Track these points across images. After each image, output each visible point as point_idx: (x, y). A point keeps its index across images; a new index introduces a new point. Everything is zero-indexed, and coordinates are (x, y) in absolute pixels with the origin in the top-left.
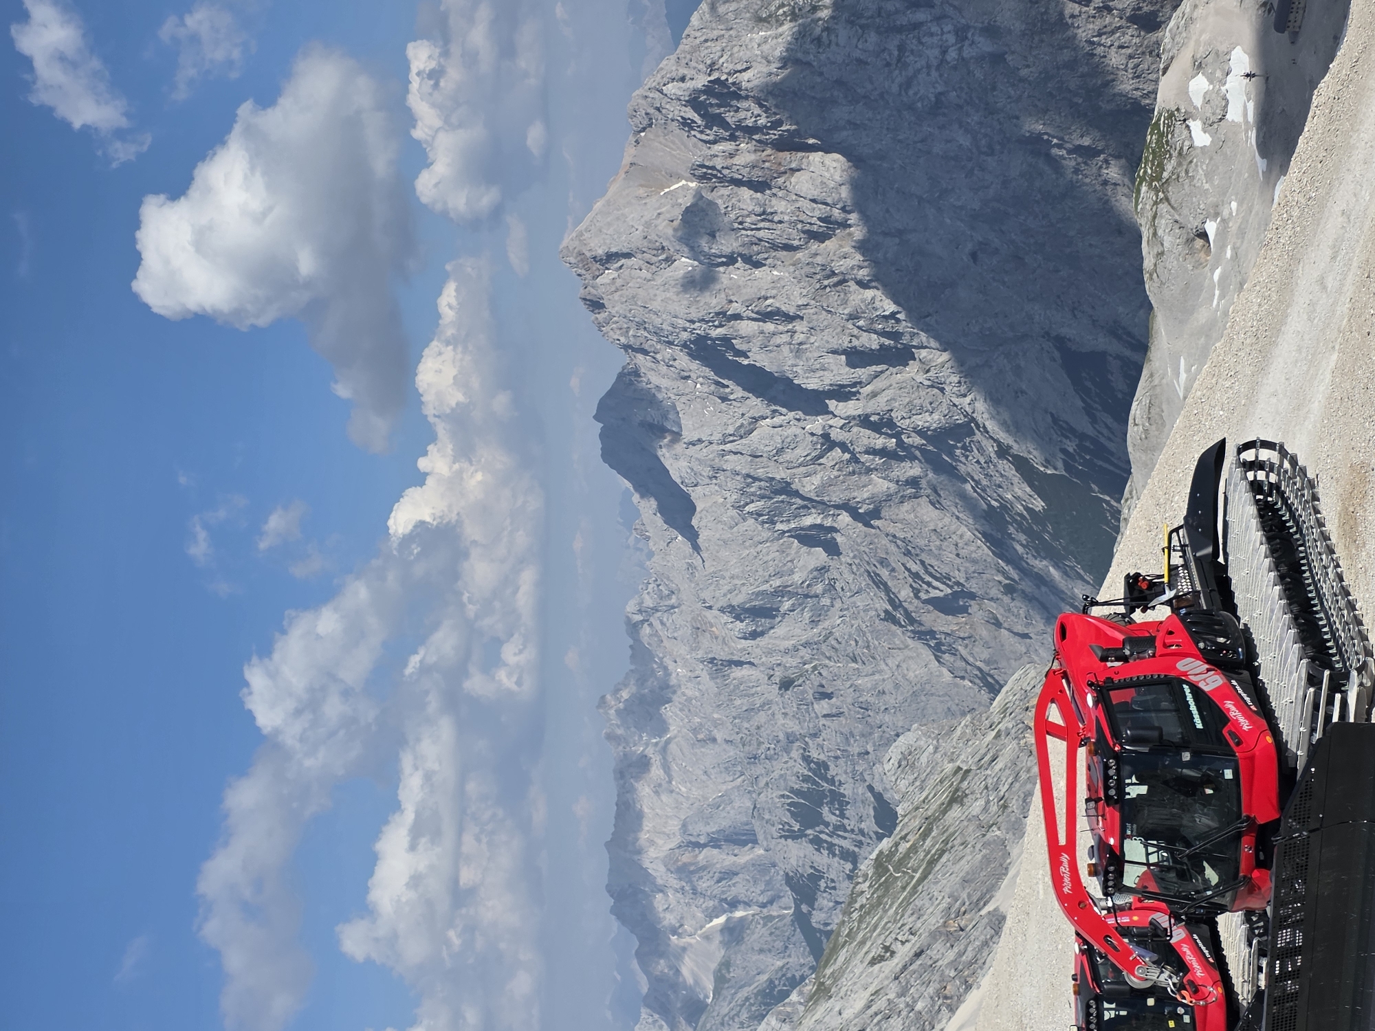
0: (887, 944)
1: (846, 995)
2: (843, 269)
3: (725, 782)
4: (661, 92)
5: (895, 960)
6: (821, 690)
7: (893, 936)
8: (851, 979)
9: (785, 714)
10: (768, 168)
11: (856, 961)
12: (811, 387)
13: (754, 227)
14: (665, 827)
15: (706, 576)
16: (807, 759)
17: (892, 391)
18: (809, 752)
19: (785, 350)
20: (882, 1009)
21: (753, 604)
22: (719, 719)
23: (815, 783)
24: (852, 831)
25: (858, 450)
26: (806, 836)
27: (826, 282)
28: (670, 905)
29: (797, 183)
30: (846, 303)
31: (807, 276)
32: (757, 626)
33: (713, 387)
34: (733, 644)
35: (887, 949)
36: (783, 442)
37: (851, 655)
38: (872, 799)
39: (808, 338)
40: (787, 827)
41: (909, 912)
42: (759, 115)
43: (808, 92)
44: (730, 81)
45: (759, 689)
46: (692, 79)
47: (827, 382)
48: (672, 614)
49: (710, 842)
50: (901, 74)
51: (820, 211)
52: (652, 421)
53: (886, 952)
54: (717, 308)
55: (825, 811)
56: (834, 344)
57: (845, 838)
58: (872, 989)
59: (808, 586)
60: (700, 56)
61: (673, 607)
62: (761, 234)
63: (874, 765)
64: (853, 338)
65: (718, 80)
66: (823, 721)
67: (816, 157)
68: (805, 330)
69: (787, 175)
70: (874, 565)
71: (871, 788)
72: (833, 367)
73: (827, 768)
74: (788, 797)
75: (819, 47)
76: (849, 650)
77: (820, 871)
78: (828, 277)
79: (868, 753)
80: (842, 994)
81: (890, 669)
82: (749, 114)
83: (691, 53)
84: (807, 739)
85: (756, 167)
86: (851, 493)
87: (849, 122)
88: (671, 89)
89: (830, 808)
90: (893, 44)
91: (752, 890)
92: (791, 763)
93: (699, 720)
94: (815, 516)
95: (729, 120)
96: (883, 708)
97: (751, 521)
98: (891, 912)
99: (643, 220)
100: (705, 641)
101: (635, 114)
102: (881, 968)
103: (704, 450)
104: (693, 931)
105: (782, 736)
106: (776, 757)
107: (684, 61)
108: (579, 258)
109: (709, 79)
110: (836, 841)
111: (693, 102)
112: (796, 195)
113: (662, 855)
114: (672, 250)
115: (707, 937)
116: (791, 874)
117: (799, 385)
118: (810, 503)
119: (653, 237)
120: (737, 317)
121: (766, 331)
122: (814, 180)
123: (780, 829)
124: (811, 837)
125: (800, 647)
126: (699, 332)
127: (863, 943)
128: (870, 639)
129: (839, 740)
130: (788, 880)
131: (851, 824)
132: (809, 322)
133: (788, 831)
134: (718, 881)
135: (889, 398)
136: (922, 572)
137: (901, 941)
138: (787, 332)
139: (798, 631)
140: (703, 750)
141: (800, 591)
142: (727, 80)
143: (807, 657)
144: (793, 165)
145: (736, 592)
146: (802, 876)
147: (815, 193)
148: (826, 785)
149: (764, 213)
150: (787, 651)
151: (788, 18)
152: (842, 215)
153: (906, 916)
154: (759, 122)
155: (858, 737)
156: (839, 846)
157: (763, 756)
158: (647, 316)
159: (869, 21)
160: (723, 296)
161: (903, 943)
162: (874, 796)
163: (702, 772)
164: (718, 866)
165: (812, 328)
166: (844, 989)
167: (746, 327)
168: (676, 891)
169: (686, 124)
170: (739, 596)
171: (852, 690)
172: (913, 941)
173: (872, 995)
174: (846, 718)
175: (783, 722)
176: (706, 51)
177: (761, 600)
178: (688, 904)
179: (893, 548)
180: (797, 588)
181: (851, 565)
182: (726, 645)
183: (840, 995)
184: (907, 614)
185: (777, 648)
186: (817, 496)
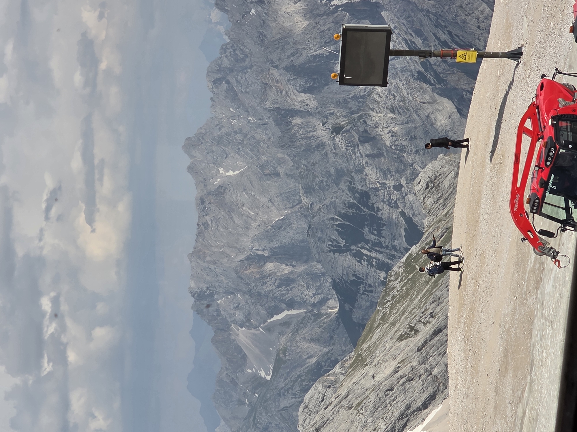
0: (413, 325)
1: (378, 363)
3: (286, 208)
5: (419, 337)
6: (365, 135)
7: (418, 318)
8: (383, 351)
9: (336, 154)
11: (388, 338)
14: (237, 243)
15: (273, 41)
16: (352, 190)
18: (354, 184)
20: (407, 374)
22: (282, 158)
23: (358, 209)
24: (387, 247)
26: (350, 250)
28: (239, 304)
34: (294, 97)
35: (412, 328)
38: (404, 222)
40: (335, 243)
41: (431, 300)
45: (315, 133)
48: (245, 73)
49: (272, 255)
53: (411, 331)
55: (366, 231)
57: (381, 253)
58: (399, 359)
61: (246, 68)
63: (406, 195)
66: (366, 159)
71: (403, 214)
73: (368, 197)
74: (337, 220)
76: (389, 103)
77: (360, 278)
79: (401, 186)
80: (375, 362)
81: (421, 119)
84: (353, 174)
89: (370, 229)
91: (305, 293)
92: (340, 193)
93: (266, 159)
96: (414, 150)
98: (417, 301)
100: (272, 94)
102: (407, 343)
104: (257, 324)
105: (332, 171)
106: (327, 188)
110: (373, 255)
113: (234, 265)
115: (269, 329)
116: (337, 280)
123: (329, 245)
124: (354, 251)
127: (393, 324)
128: (405, 94)
129: (378, 175)
130: (335, 285)
131: (386, 242)
133: (336, 246)
134: (278, 287)
136: (449, 41)
137: (423, 322)
140: (268, 182)
143: (354, 108)
146: (346, 282)
148: (367, 210)
153: (428, 304)
155: (394, 173)
156: (376, 258)
157: (317, 187)
161: (425, 324)
162: (405, 220)
163: (267, 200)
164: (278, 274)
166: (378, 359)
168: (244, 293)
170: (301, 58)
171: (390, 135)
172: (433, 323)
173: (399, 363)
174: (385, 158)
175: (334, 160)
178: (254, 304)
179: (426, 21)
182: (289, 97)
183: (374, 364)
184: (437, 75)
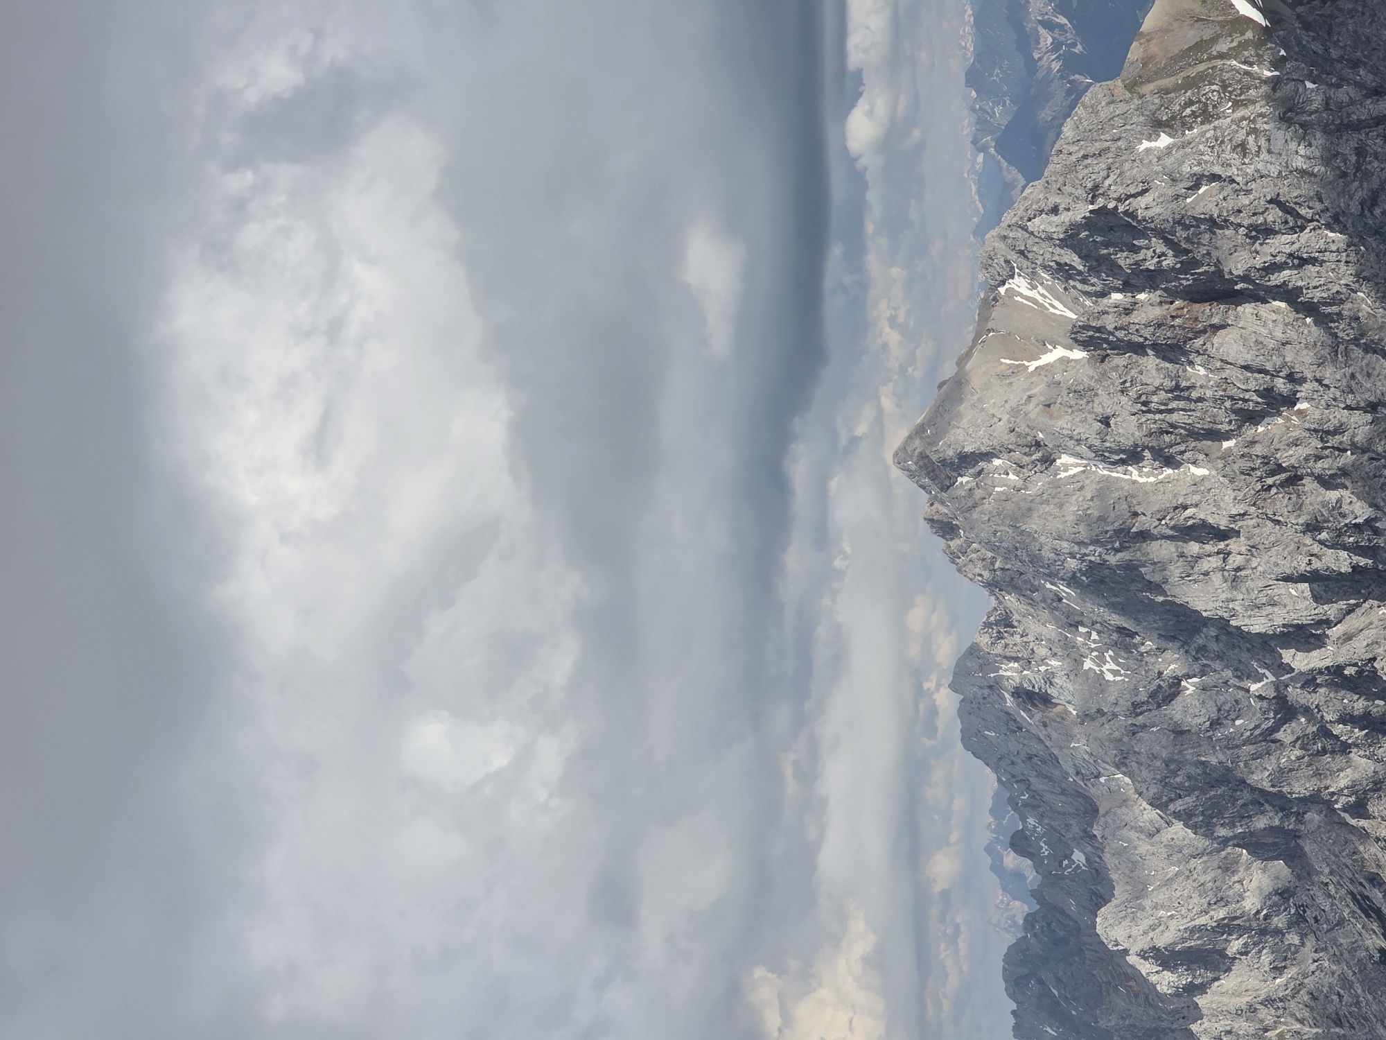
2: (1293, 461)
4: (1025, 229)
10: (1178, 326)
12: (1256, 629)
13: (1163, 407)
17: (1373, 631)
19: (1217, 579)
21: (1187, 945)
25: (1328, 718)
27: (1270, 481)
29: (1221, 344)
30: (1300, 508)
31: (1242, 473)
32: (1194, 977)
33: (1115, 636)
36: (1219, 710)
37: (1334, 1016)
39: (1248, 561)
42: (1163, 254)
43: (1232, 219)
44: (1121, 209)
46: (1068, 210)
47: (1279, 621)
50: (1361, 186)
51: (1256, 382)
52: (1030, 688)
54: (1116, 524)
56: (1286, 567)
59: (1266, 917)
60: (1077, 178)
62: (1175, 417)
64: (1313, 558)
65: (1104, 207)
67: (1247, 309)
68: (1243, 549)
69: (1207, 335)
70: (1361, 884)
72: (1288, 601)
75: (1244, 156)
78: (1272, 473)
82: (1150, 253)
83: (1064, 174)
85: (1163, 324)
86: (1321, 780)
87: (1291, 255)
88: (1037, 224)
90: (1347, 147)
94: (1271, 814)
95: (1121, 263)
97: (1178, 826)
99: (1007, 406)
101: (990, 262)
103: (1107, 726)
107: (1055, 186)
108: (921, 463)
109: (1091, 207)
111: (1070, 239)
112: (1222, 361)
114: (1050, 446)
117: (1238, 628)
118: (1262, 799)
119: (1023, 429)
120: (1144, 536)
121: (1188, 555)
122: (1245, 339)
125: (1258, 1006)
126: (1093, 559)
132: (1249, 539)
135: (1370, 641)
138: (1218, 553)
139: (1254, 983)
141: (1254, 924)
142: (1116, 208)
144: (1215, 320)
145: (1161, 928)
147: (1248, 357)
149: (1177, 387)
150: (1239, 1013)
151: (1199, 119)
152: (1289, 386)
154: (1164, 264)
158: (1018, 538)
159: (1313, 117)
160: (1124, 506)
165: (1253, 547)
167: (1161, 550)
169: (1063, 272)
176: (1086, 171)
177: (1199, 938)
180: (1249, 920)
181: (1327, 884)
185: (1225, 1008)
186: (1273, 786)
